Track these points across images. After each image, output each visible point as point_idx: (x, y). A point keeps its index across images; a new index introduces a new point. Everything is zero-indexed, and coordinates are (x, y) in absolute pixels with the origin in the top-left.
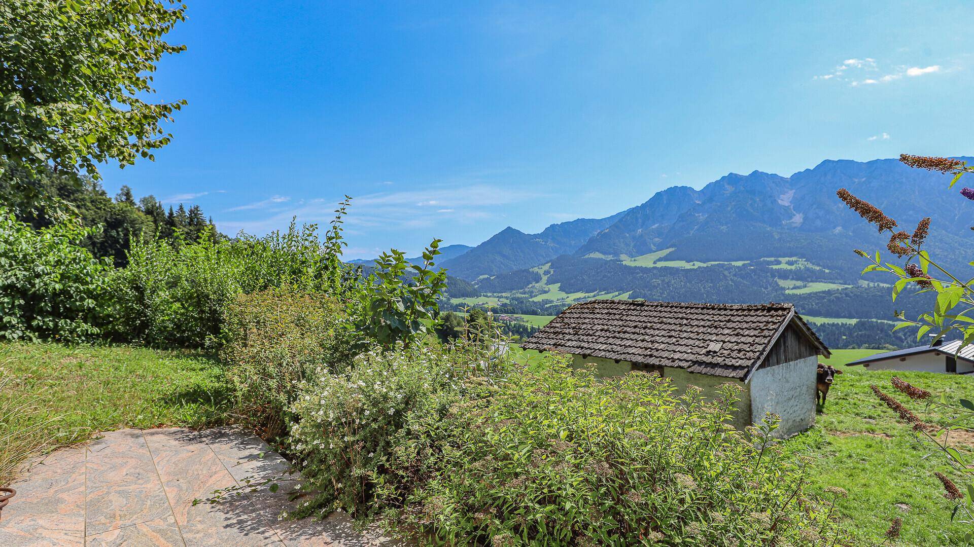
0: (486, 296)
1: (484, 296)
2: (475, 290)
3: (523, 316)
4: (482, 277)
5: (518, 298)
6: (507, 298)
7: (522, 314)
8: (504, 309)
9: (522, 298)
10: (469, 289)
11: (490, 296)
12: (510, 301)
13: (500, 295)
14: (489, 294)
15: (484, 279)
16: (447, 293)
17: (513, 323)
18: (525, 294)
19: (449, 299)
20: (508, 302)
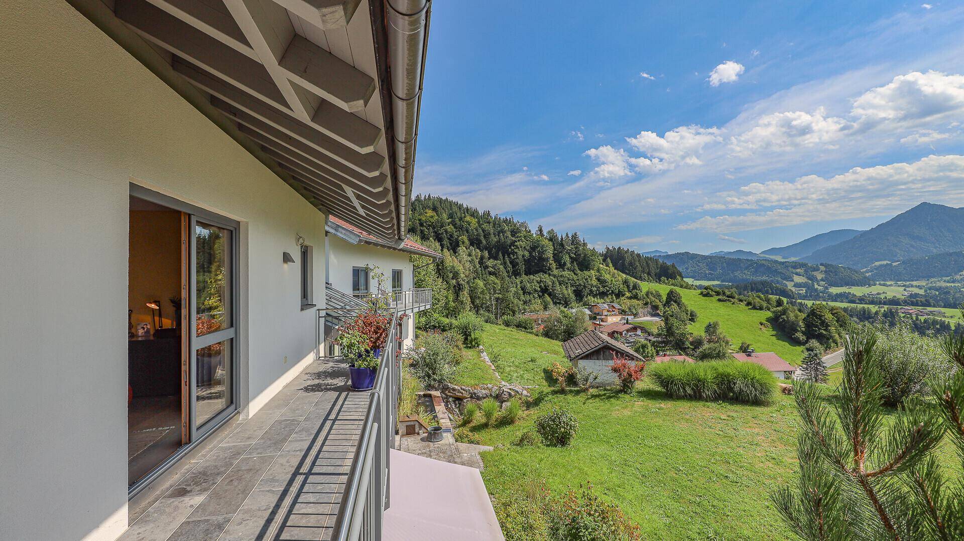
0: (884, 285)
1: (880, 284)
2: (865, 277)
3: (943, 310)
4: (877, 263)
5: (940, 288)
6: (919, 287)
7: (945, 307)
8: (913, 300)
9: (947, 287)
10: (856, 277)
11: (890, 285)
12: (926, 291)
13: (908, 283)
14: (889, 283)
15: (881, 266)
16: (824, 281)
17: (922, 318)
18: (953, 282)
19: (827, 288)
20: (922, 292)
